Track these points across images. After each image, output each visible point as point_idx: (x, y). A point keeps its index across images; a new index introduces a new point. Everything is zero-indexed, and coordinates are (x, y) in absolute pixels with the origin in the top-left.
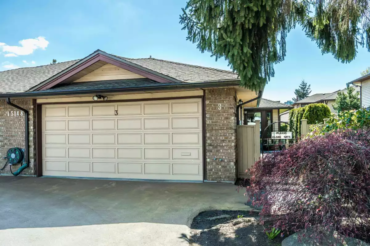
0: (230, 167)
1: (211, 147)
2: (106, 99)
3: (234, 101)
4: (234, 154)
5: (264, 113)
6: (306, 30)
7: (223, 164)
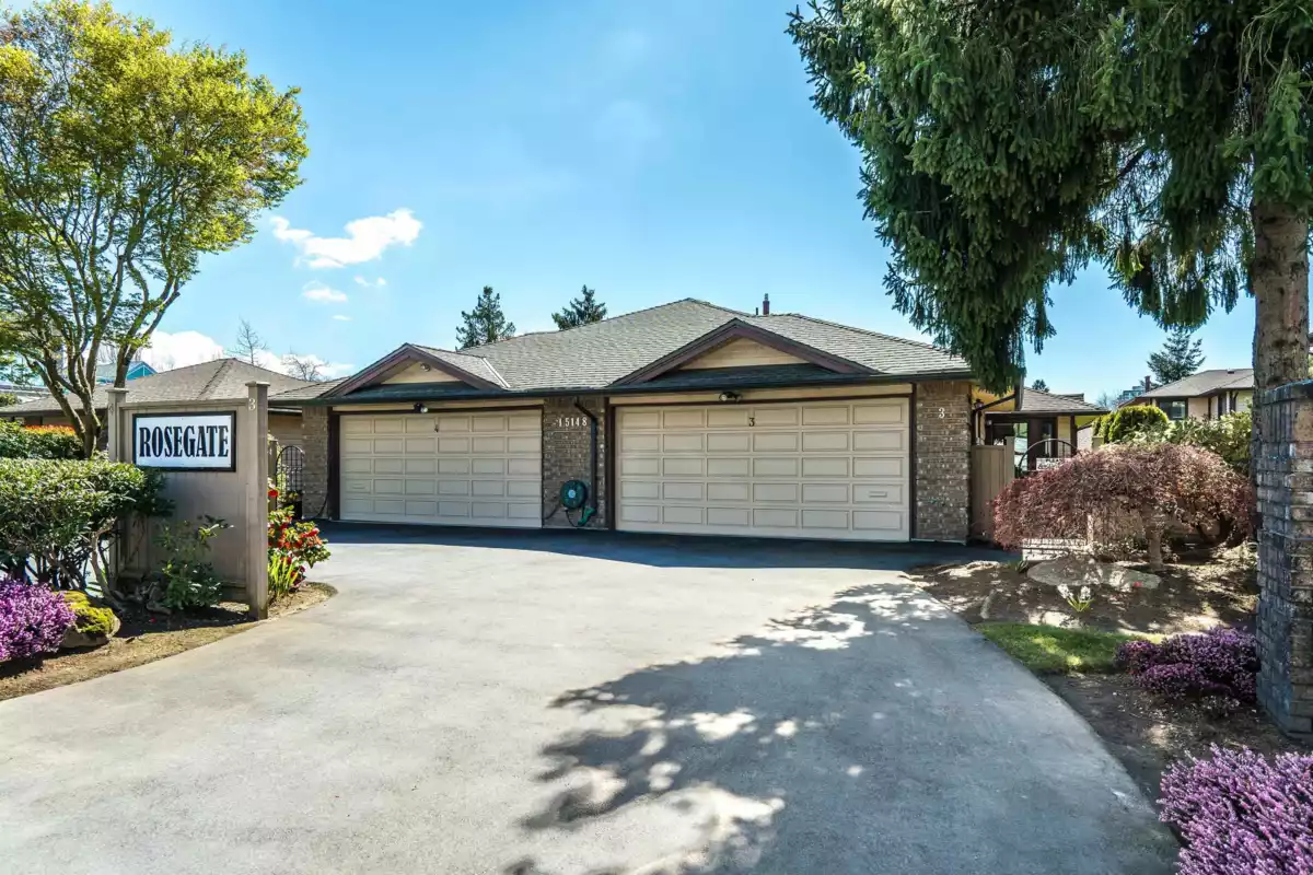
0: (958, 515)
1: (925, 482)
2: (739, 398)
3: (967, 403)
4: (966, 494)
5: (1035, 422)
6: (1110, 270)
7: (946, 511)
